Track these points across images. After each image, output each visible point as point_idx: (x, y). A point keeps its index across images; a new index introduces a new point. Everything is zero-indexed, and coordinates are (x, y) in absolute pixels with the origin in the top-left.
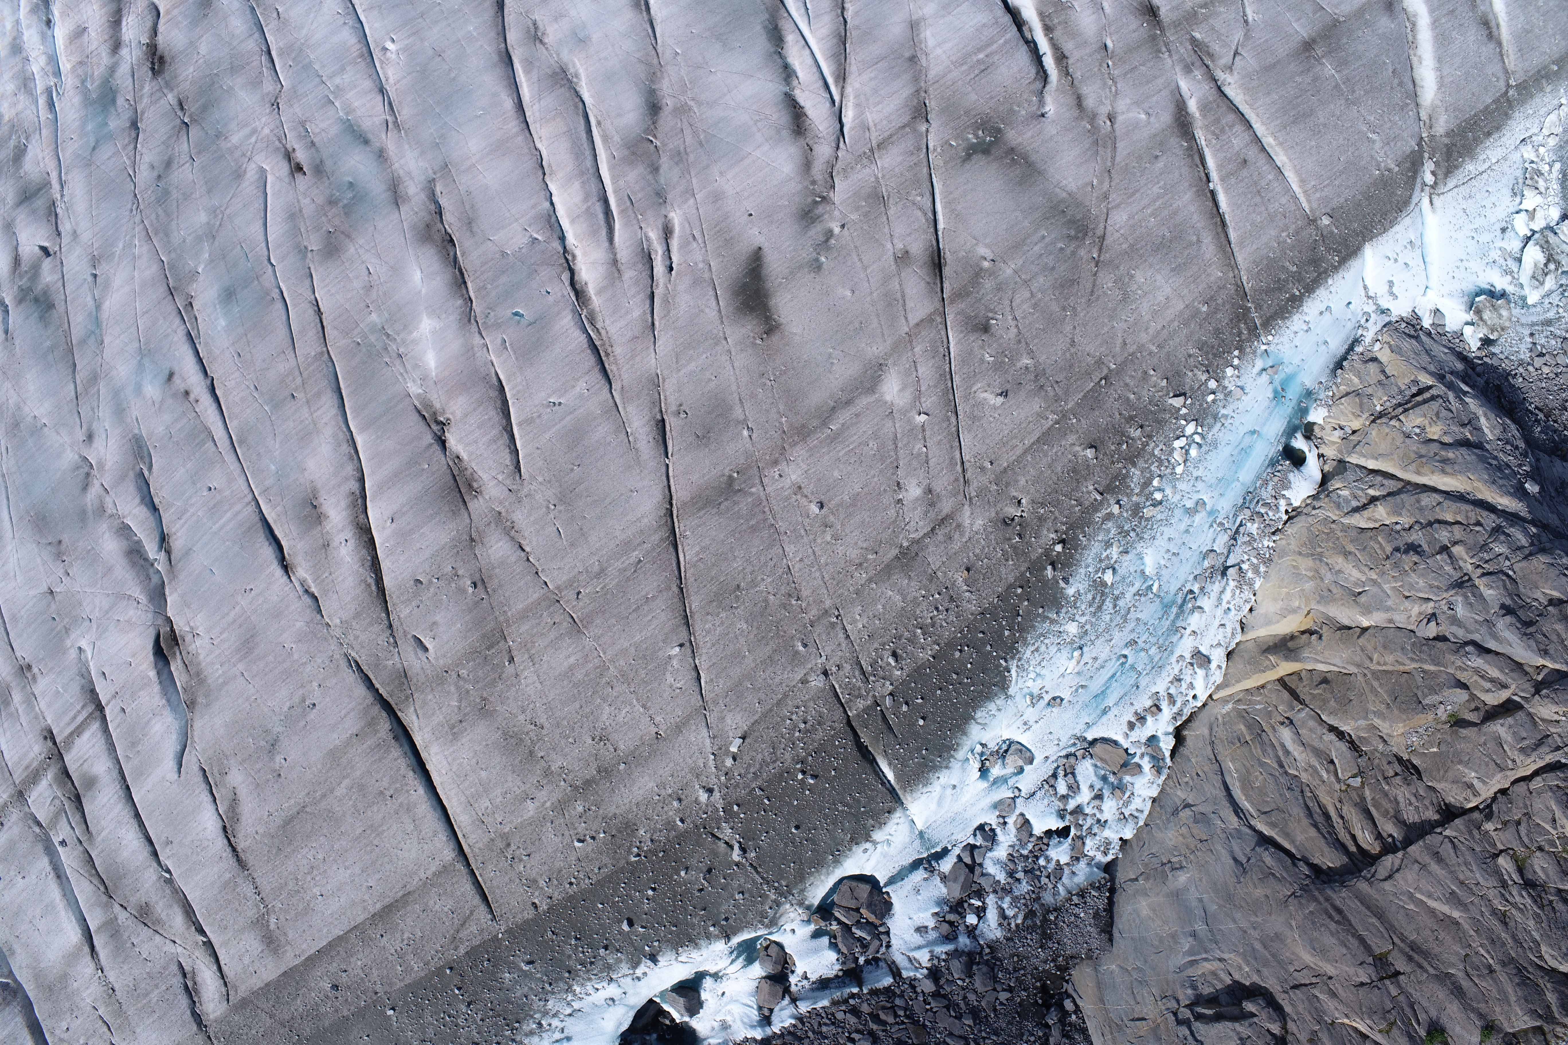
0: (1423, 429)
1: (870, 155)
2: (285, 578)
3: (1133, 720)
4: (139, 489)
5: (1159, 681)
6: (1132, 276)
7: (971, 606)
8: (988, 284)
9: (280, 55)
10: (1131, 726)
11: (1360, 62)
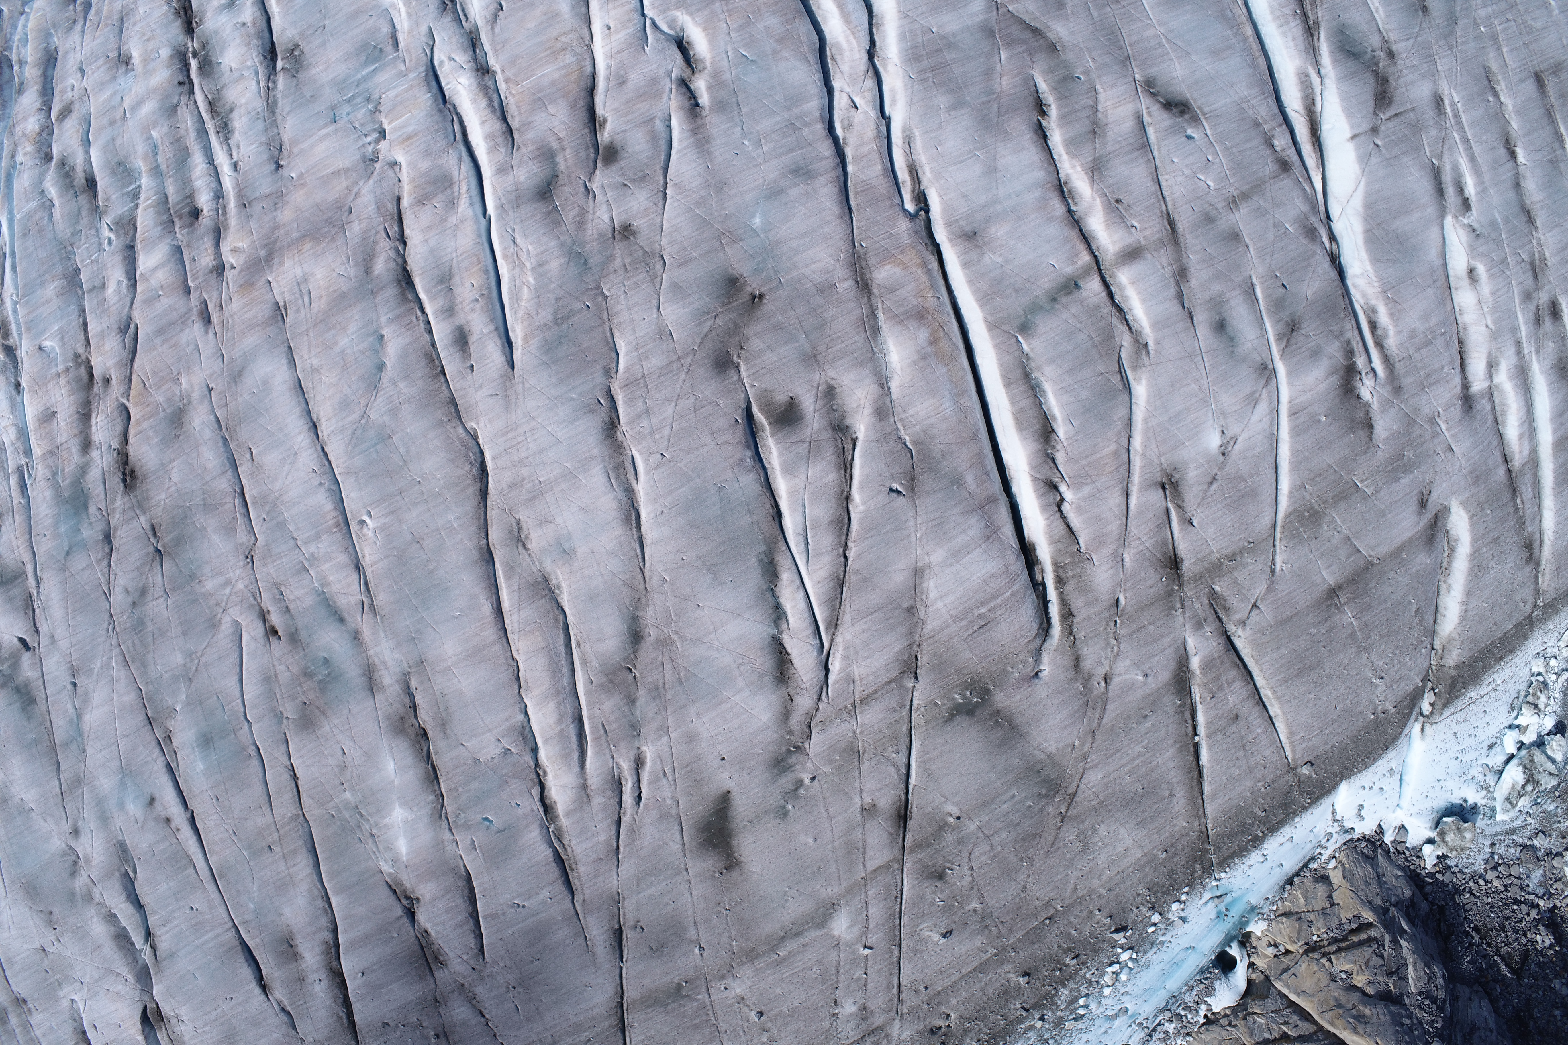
0: (1349, 974)
1: (852, 709)
2: (263, 997)
4: (125, 888)
6: (1096, 830)
8: (950, 838)
9: (255, 503)
11: (1383, 606)
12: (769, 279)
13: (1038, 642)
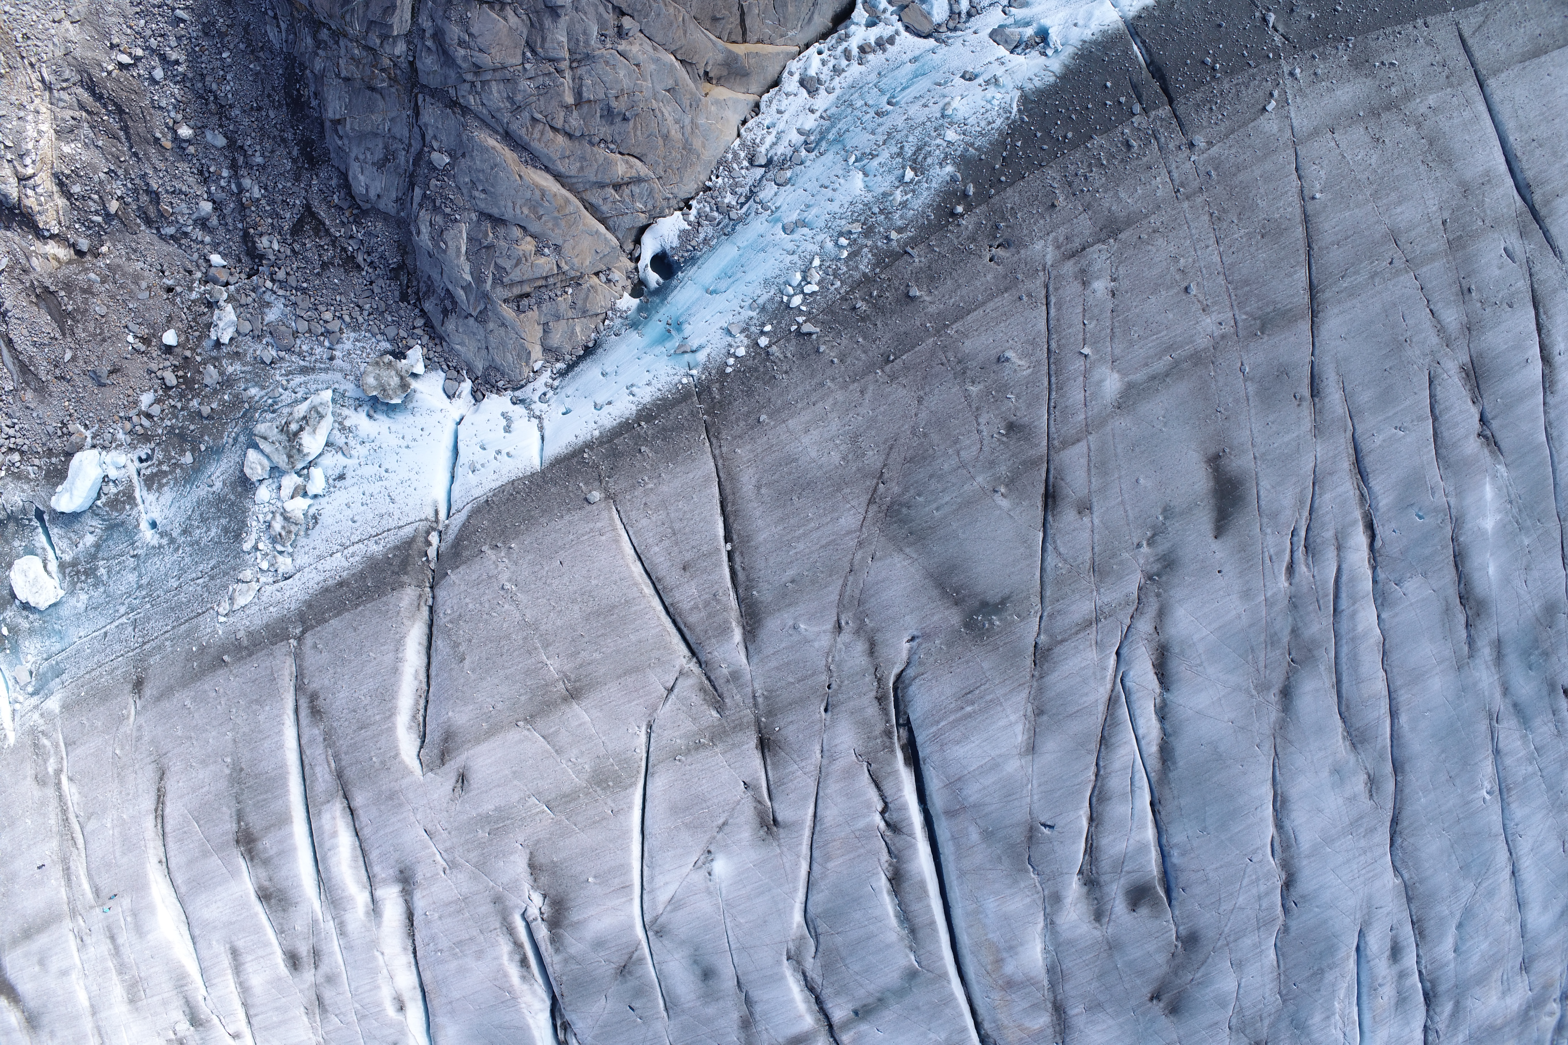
0: (539, 252)
1: (1100, 615)
3: (888, 46)
5: (857, 74)
6: (844, 459)
7: (1052, 174)
8: (1003, 470)
10: (891, 40)
11: (508, 671)
12: (1144, 1014)
13: (911, 672)
